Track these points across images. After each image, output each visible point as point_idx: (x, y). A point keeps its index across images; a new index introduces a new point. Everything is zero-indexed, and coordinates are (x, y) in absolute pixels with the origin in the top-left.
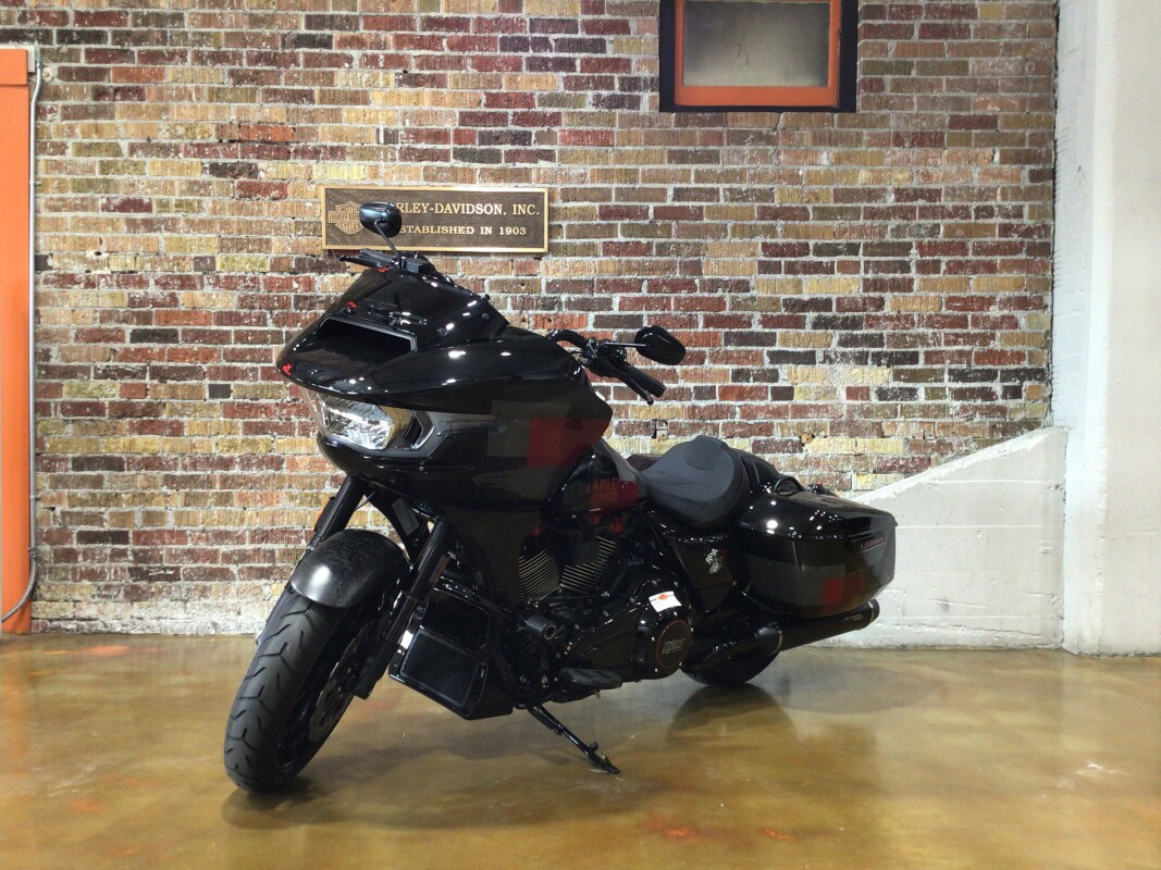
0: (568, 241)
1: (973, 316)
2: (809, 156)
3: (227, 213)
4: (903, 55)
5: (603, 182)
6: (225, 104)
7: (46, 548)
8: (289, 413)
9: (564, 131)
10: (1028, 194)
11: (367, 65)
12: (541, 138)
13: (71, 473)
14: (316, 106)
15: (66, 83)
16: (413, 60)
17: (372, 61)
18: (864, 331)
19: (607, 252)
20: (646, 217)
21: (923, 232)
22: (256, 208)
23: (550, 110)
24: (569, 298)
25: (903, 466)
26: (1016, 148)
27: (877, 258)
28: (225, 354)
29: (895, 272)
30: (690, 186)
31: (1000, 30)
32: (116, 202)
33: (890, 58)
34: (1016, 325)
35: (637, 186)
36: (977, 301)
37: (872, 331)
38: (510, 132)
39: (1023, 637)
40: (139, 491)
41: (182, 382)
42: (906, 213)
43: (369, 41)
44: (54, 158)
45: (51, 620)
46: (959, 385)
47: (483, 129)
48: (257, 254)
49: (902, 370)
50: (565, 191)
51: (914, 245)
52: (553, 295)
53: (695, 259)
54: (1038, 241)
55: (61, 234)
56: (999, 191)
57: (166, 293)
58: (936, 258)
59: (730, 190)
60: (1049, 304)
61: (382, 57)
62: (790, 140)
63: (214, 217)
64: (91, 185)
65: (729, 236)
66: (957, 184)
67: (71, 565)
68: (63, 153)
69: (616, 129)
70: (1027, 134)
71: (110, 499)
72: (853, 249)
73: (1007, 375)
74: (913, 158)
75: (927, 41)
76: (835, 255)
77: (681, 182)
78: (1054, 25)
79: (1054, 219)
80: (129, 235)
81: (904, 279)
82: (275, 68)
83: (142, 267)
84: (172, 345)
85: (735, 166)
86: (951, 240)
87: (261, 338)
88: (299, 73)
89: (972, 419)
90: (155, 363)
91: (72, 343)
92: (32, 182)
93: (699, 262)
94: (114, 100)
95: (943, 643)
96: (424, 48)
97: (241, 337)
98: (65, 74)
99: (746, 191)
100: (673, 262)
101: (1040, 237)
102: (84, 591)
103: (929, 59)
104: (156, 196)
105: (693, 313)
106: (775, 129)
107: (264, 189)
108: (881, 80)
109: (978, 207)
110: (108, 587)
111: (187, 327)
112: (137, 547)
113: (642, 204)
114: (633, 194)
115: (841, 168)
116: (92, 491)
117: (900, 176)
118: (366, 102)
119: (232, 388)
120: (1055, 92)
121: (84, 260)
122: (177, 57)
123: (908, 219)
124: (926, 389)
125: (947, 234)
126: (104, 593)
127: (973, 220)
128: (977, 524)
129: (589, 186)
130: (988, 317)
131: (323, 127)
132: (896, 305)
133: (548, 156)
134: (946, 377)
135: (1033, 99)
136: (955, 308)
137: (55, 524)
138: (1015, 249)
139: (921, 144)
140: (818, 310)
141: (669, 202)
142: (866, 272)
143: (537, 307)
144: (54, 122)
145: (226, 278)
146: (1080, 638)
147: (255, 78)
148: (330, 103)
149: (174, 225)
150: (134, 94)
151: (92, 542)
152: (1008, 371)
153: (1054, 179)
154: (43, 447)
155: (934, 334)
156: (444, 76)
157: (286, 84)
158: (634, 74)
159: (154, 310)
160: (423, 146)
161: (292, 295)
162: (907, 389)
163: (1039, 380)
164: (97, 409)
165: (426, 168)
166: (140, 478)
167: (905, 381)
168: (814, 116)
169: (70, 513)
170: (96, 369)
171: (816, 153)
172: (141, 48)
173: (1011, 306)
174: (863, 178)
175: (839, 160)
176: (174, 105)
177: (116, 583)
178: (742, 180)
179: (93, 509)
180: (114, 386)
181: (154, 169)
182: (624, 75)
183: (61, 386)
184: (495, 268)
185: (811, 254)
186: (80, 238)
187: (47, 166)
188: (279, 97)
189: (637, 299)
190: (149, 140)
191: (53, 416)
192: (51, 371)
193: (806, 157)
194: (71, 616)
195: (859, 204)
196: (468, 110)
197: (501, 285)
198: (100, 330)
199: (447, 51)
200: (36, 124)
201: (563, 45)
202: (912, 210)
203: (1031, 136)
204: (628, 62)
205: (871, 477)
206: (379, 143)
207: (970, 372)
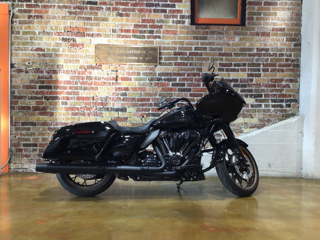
0: (164, 61)
1: (278, 84)
2: (233, 39)
3: (67, 52)
4: (259, 10)
5: (175, 44)
6: (66, 21)
7: (14, 148)
8: (84, 110)
9: (163, 30)
10: (293, 50)
11: (107, 10)
12: (157, 32)
13: (21, 126)
14: (93, 22)
15: (20, 14)
16: (121, 9)
17: (109, 9)
18: (248, 88)
19: (175, 65)
20: (187, 55)
21: (264, 60)
22: (75, 51)
23: (159, 24)
24: (165, 78)
25: (257, 126)
26: (290, 37)
27: (251, 68)
28: (66, 93)
29: (256, 72)
30: (199, 46)
31: (286, 4)
32: (35, 48)
33: (255, 11)
34: (289, 87)
35: (184, 46)
36: (279, 80)
37: (250, 88)
38: (148, 30)
39: (291, 174)
40: (41, 132)
41: (53, 101)
42: (260, 55)
43: (108, 3)
44: (16, 35)
45: (15, 169)
46: (274, 103)
47: (140, 29)
48: (75, 64)
49: (258, 99)
50: (164, 47)
51: (262, 64)
52: (160, 77)
53: (200, 67)
54: (296, 63)
55: (18, 57)
56: (285, 49)
57: (49, 75)
58: (268, 68)
59: (210, 48)
60: (299, 81)
61: (112, 8)
62: (227, 34)
63: (63, 53)
64: (27, 43)
65: (210, 61)
66: (274, 47)
67: (21, 153)
68: (19, 34)
69: (178, 30)
70: (293, 33)
71: (32, 134)
72: (244, 65)
73: (287, 101)
74: (262, 39)
75: (266, 6)
76: (240, 66)
77: (196, 45)
78: (301, 3)
79: (300, 57)
80: (39, 58)
81: (259, 73)
82: (81, 11)
83: (42, 67)
84: (51, 90)
85: (212, 41)
86: (272, 63)
87: (77, 88)
88: (88, 12)
89: (277, 113)
90: (46, 95)
91: (21, 89)
92: (10, 42)
93: (201, 68)
94: (34, 19)
95: (269, 176)
96: (123, 5)
97: (70, 88)
98: (20, 11)
99: (215, 48)
100: (194, 68)
101: (296, 62)
102: (24, 161)
103: (266, 12)
104: (46, 47)
105: (200, 82)
106: (223, 31)
107: (78, 45)
108: (253, 17)
109: (279, 54)
110: (31, 159)
111: (55, 85)
112: (40, 148)
113: (185, 51)
114: (183, 48)
115: (241, 42)
116: (27, 132)
117: (258, 45)
118: (107, 21)
119: (68, 103)
120: (301, 21)
121: (25, 65)
122: (52, 7)
123: (260, 57)
124: (264, 104)
125: (271, 61)
126: (30, 161)
127: (278, 57)
128: (279, 143)
129: (170, 46)
130: (282, 84)
131: (95, 28)
132: (256, 81)
133: (159, 37)
134: (270, 101)
135: (295, 23)
136: (273, 82)
137: (16, 141)
138: (289, 65)
139: (264, 36)
140: (234, 82)
141: (193, 51)
142: (248, 71)
143: (155, 80)
144: (16, 25)
145: (66, 71)
146: (307, 174)
147: (75, 13)
148: (96, 21)
149: (51, 55)
150: (40, 18)
151: (27, 146)
152: (287, 100)
153: (300, 46)
154: (13, 119)
155: (267, 89)
156: (130, 14)
157: (84, 15)
158: (183, 14)
159: (45, 80)
160: (123, 34)
161: (85, 76)
162: (259, 105)
163: (296, 102)
164: (29, 108)
165: (124, 40)
166: (41, 128)
167: (259, 102)
168: (234, 27)
169: (20, 138)
170: (28, 97)
171: (235, 38)
172: (42, 4)
173: (288, 81)
174: (247, 45)
175: (241, 39)
176: (51, 20)
177: (34, 158)
178: (214, 45)
179: (27, 137)
180: (33, 102)
181: (45, 39)
182: (181, 14)
183: (18, 101)
184: (144, 69)
185: (233, 66)
186: (24, 59)
187: (14, 38)
188: (82, 19)
189: (184, 78)
190: (44, 31)
191: (16, 110)
192: (15, 97)
193: (232, 39)
194: (21, 168)
195: (246, 52)
196: (136, 24)
197: (145, 74)
198: (29, 85)
199: (130, 7)
200: (11, 26)
201: (163, 6)
202: (261, 54)
203: (294, 34)
204: (182, 10)
205: (249, 129)
206: (110, 32)
207: (277, 100)
